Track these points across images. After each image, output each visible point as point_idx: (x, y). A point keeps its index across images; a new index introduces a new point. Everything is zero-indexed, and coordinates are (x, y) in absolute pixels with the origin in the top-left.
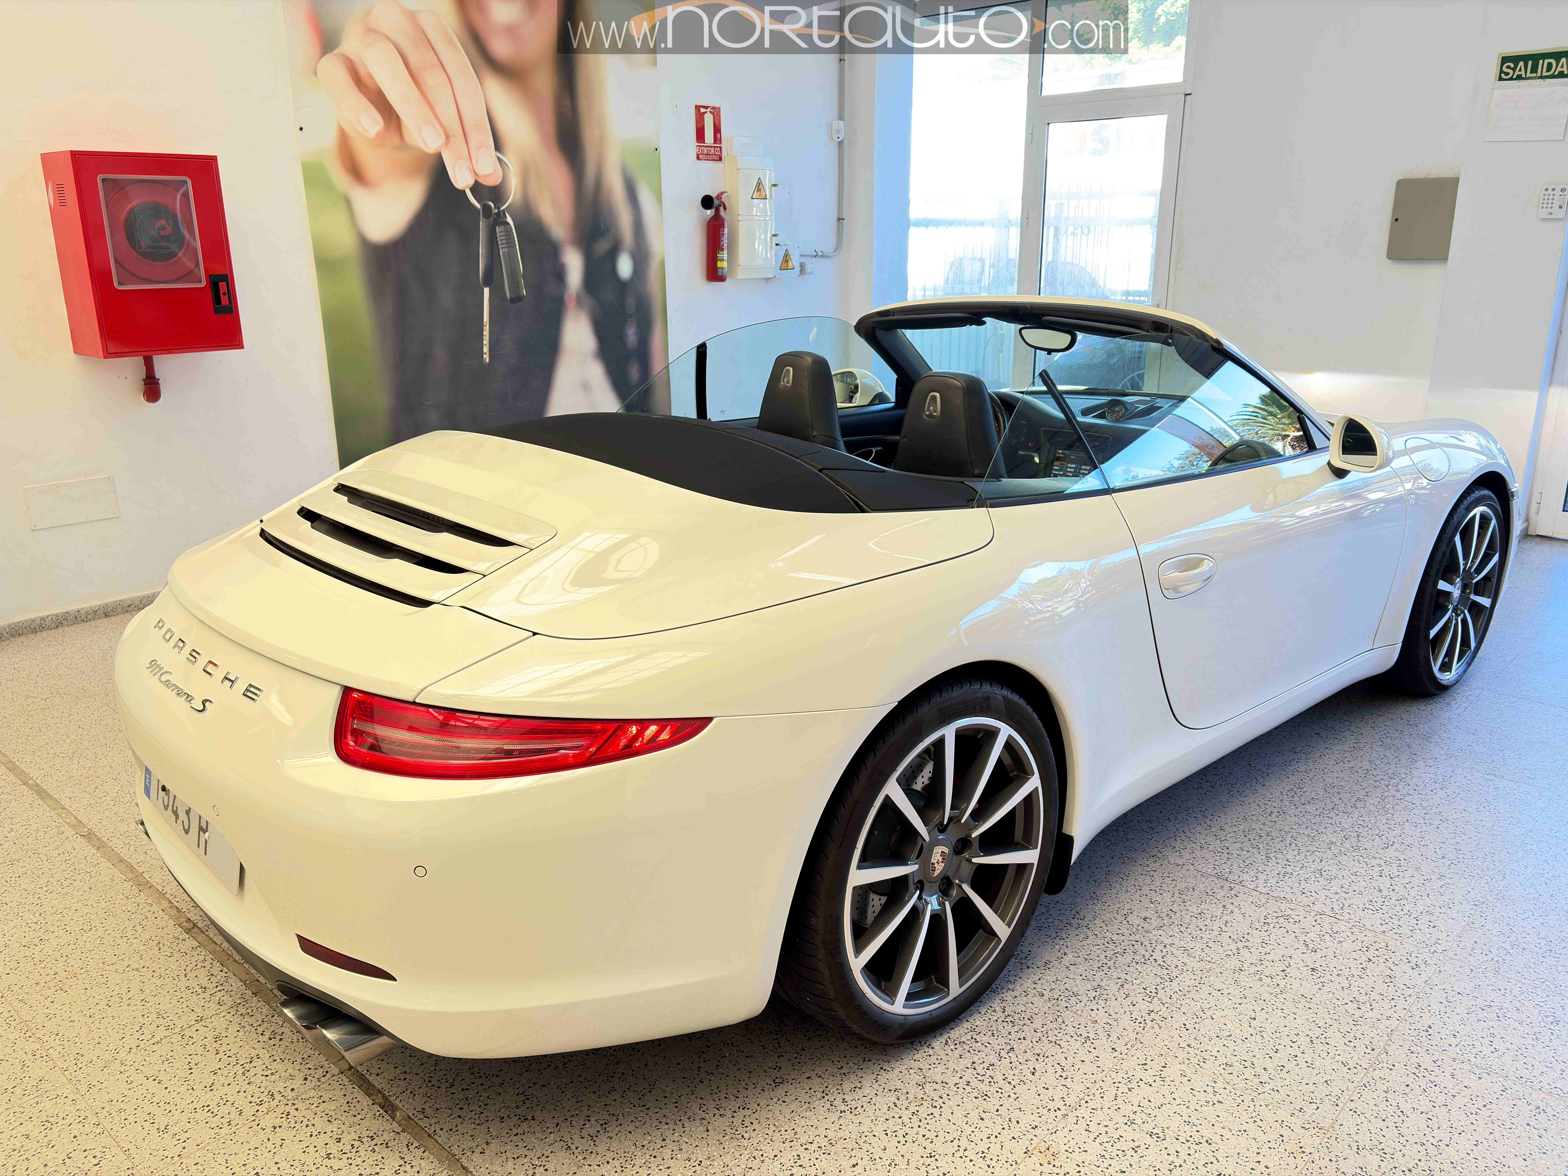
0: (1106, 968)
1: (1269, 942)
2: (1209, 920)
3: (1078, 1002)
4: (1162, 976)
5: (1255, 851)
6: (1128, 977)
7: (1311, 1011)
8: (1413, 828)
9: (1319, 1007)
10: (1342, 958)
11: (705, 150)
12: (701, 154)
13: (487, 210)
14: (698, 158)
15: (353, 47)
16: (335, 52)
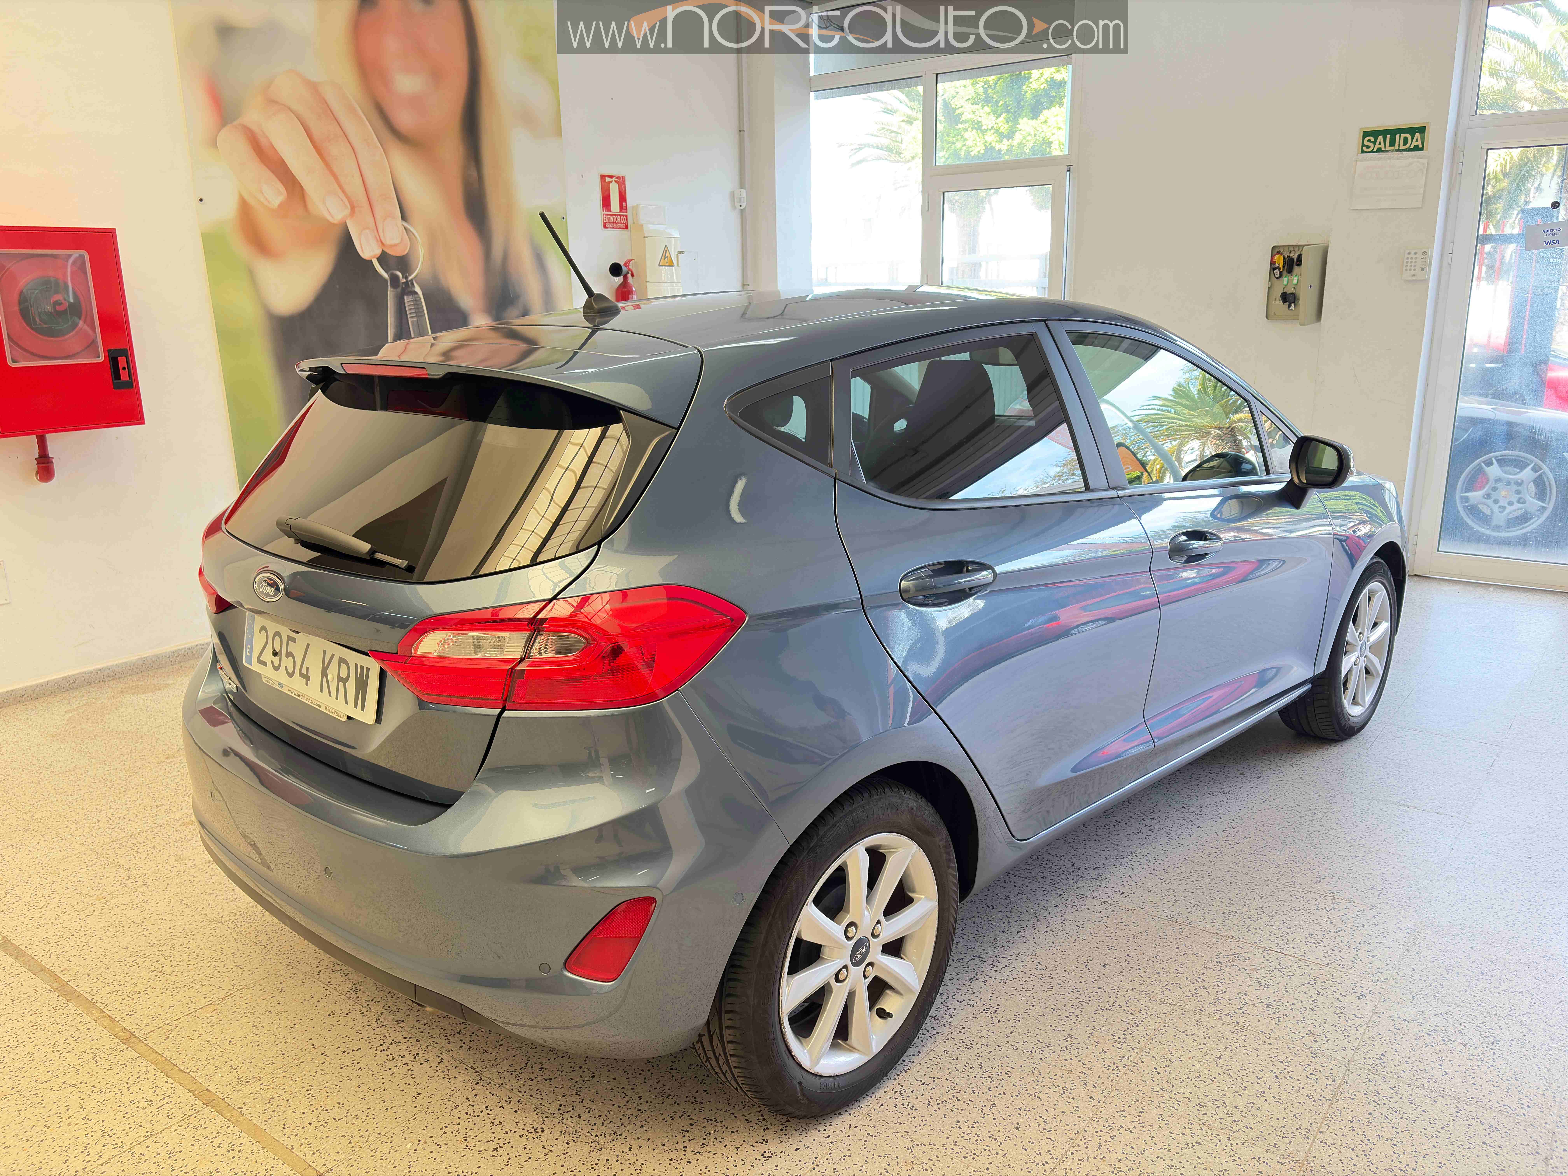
0: (1073, 1017)
1: (1223, 981)
2: (1165, 963)
3: (1051, 1053)
4: (1129, 1021)
5: (1199, 891)
6: (1095, 1024)
7: (1272, 1046)
8: (1340, 861)
9: (1279, 1041)
10: (1292, 992)
11: (612, 219)
12: (607, 223)
13: (395, 280)
14: (605, 226)
15: (253, 117)
16: (234, 123)
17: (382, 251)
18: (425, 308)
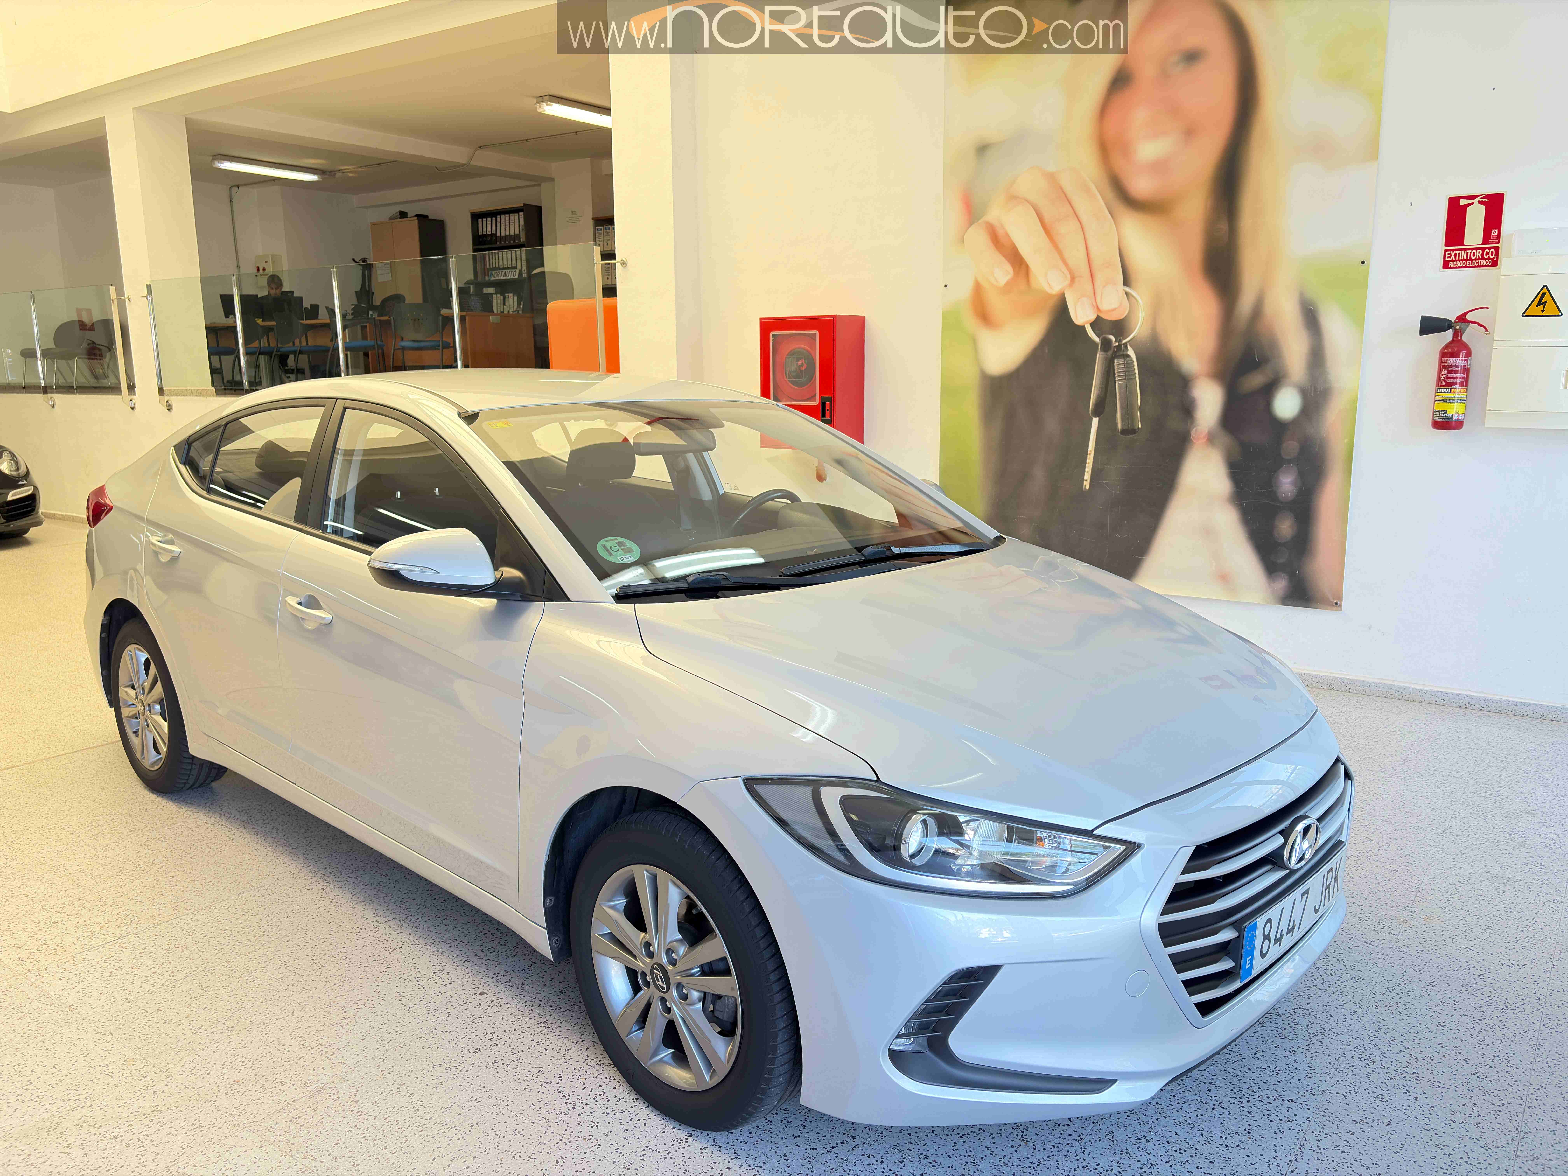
11: (1463, 255)
12: (1452, 260)
13: (1106, 344)
14: (1446, 265)
15: (995, 214)
16: (980, 221)
17: (1098, 317)
18: (1137, 371)
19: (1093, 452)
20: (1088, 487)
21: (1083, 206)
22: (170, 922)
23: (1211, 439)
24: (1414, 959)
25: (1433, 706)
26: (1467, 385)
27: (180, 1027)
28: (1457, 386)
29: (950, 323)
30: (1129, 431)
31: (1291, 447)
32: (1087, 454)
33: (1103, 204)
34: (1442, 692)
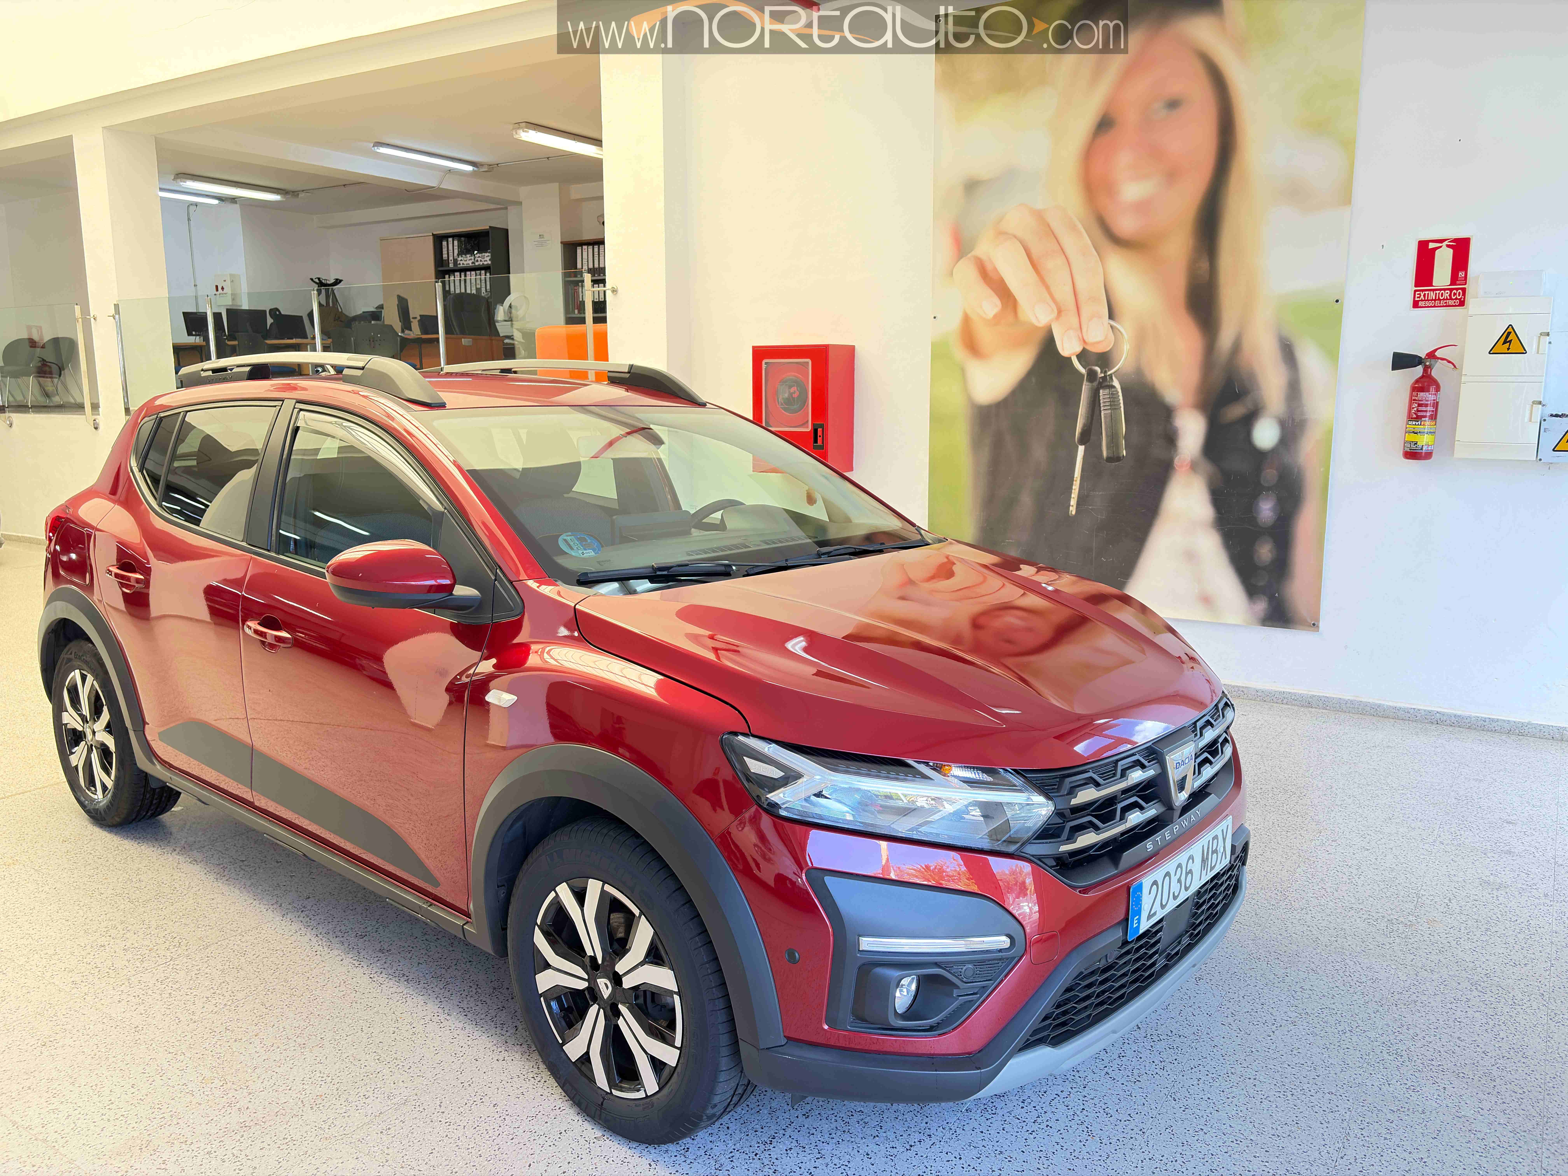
11: (1432, 295)
12: (1422, 300)
13: (1092, 375)
14: (1416, 305)
15: (984, 248)
16: (969, 255)
17: (1084, 348)
18: (1121, 401)
19: (1079, 479)
20: (1074, 513)
21: (1069, 242)
22: (219, 943)
23: (1193, 466)
24: (1424, 960)
25: (1407, 722)
26: (1436, 418)
27: (251, 1045)
28: (1427, 419)
29: (939, 353)
30: (1114, 458)
31: (1270, 475)
32: (1073, 480)
33: (1089, 242)
34: (1414, 709)
